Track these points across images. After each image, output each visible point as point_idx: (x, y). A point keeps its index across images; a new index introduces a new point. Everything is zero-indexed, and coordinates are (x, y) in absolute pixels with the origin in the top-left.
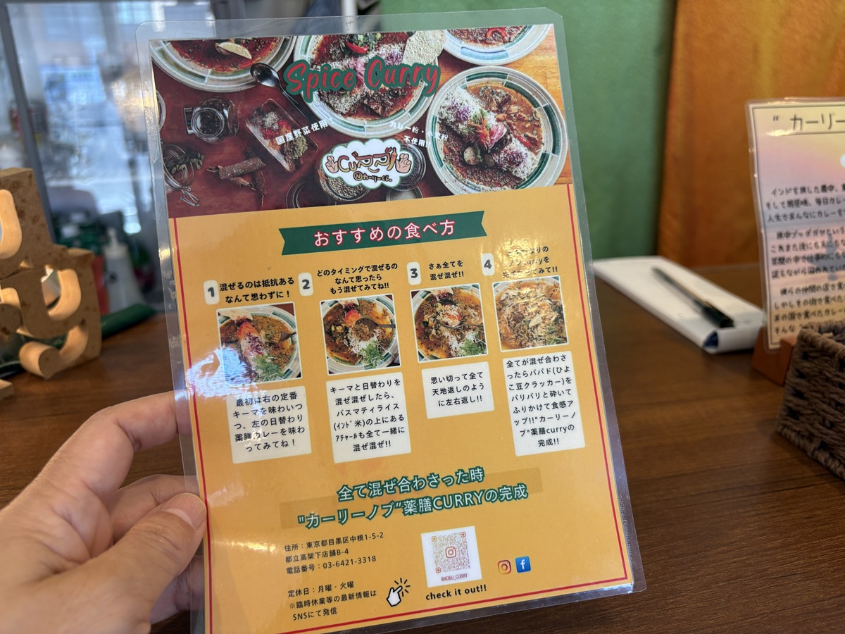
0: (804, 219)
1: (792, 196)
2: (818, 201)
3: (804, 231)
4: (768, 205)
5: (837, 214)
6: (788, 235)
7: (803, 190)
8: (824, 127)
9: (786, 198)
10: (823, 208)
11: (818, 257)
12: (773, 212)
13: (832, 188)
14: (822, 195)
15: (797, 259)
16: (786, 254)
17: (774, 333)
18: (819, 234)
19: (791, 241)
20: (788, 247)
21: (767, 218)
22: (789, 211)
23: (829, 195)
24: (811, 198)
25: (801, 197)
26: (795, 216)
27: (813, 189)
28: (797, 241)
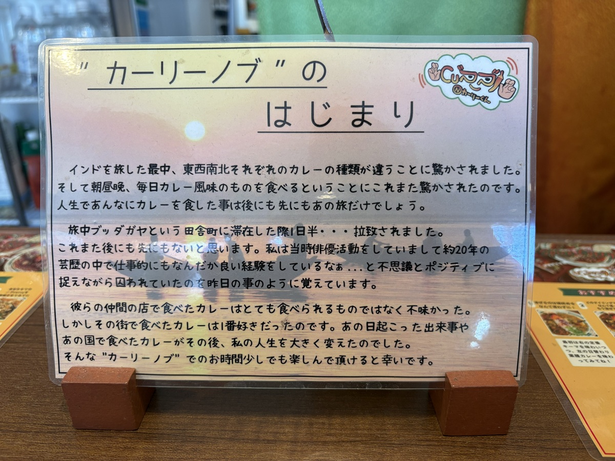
0: (114, 209)
1: (100, 177)
2: (142, 187)
3: (111, 228)
4: (62, 187)
5: (172, 205)
6: (85, 230)
7: (119, 169)
8: (164, 80)
9: (90, 178)
10: (147, 196)
11: (131, 265)
12: (67, 197)
13: (166, 169)
14: (148, 178)
15: (97, 264)
16: (81, 257)
17: (63, 360)
18: (136, 232)
19: (90, 239)
20: (85, 246)
21: (56, 205)
22: (92, 196)
23: (160, 178)
24: (130, 181)
25: (115, 178)
26: (101, 204)
27: (133, 168)
28: (101, 239)
